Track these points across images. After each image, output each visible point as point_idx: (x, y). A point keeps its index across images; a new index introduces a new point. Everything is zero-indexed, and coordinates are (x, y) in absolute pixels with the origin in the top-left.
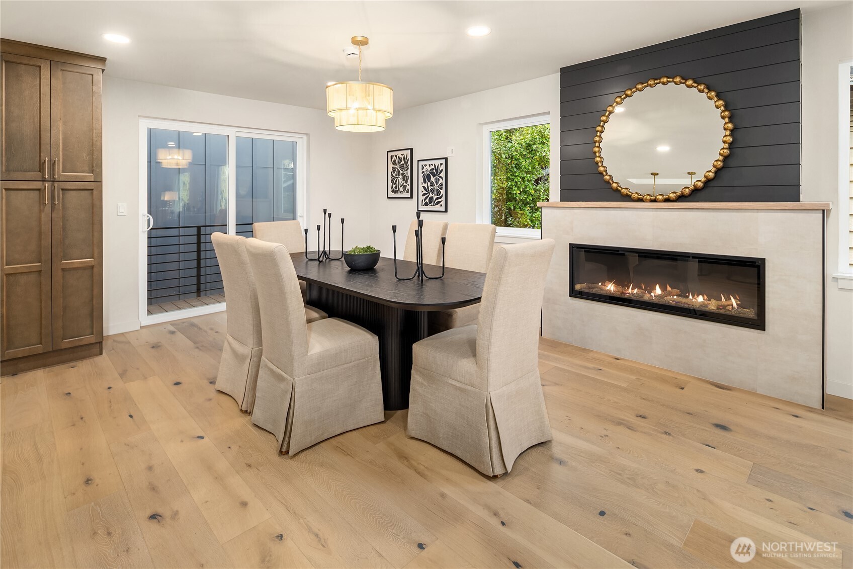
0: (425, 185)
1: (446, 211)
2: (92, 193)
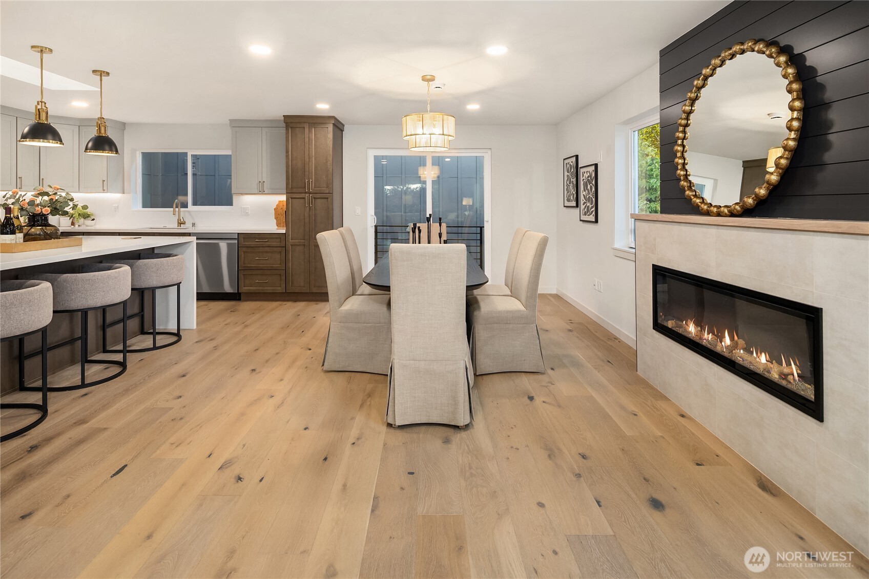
0: (584, 193)
1: (596, 221)
2: (328, 200)
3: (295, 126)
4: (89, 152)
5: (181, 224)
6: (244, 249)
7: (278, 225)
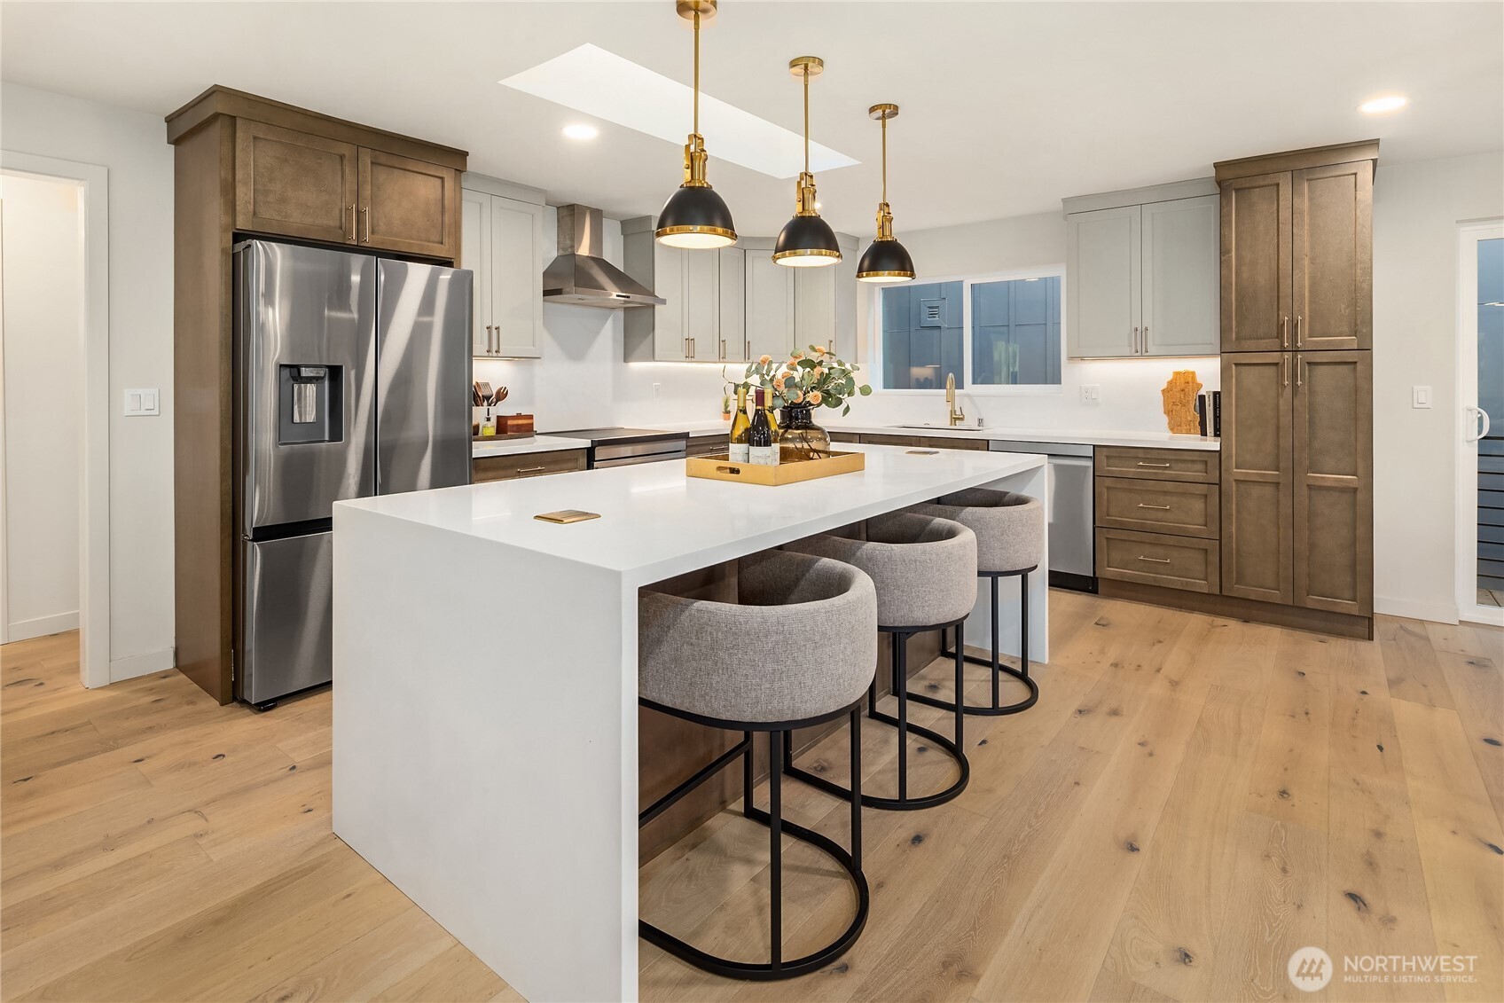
2: (1355, 369)
3: (1247, 185)
4: (867, 276)
5: (956, 419)
6: (1108, 482)
7: (1175, 427)
